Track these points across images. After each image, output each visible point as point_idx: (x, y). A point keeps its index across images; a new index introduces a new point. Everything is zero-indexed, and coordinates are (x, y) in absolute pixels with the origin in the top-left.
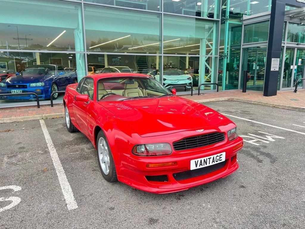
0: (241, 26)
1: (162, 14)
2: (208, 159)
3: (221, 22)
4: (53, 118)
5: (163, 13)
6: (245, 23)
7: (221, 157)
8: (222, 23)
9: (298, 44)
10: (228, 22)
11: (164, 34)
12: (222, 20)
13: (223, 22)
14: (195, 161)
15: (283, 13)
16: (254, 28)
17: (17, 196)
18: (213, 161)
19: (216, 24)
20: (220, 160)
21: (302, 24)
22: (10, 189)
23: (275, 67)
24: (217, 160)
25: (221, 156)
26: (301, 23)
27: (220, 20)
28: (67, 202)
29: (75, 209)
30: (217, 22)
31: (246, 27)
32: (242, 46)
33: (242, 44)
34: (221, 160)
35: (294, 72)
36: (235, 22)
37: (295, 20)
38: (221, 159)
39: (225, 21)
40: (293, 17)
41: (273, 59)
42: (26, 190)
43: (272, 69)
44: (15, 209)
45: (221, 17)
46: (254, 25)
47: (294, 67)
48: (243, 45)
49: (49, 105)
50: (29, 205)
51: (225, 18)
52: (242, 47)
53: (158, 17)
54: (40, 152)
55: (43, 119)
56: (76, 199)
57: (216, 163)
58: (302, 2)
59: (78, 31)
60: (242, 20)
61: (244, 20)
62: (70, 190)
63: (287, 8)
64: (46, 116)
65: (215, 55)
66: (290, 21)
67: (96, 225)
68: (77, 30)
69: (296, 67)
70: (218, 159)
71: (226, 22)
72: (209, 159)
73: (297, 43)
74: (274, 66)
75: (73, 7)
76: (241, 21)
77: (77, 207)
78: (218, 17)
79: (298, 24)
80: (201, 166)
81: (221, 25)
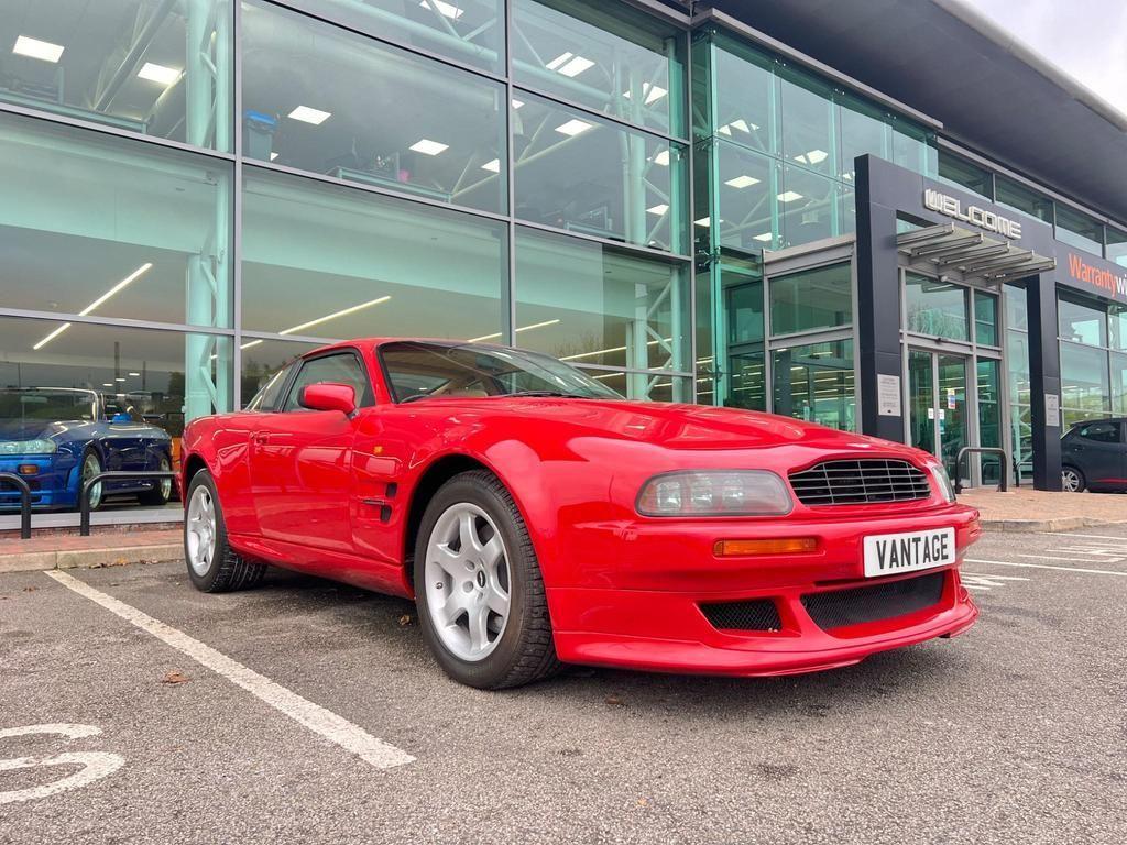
0: (759, 282)
1: (509, 223)
2: (913, 540)
3: (696, 267)
4: (103, 565)
5: (513, 220)
6: (771, 271)
7: (945, 546)
8: (699, 270)
9: (938, 341)
10: (720, 268)
11: (519, 296)
12: (699, 260)
13: (703, 268)
14: (878, 543)
15: (893, 242)
16: (796, 293)
17: (92, 749)
18: (927, 555)
19: (680, 273)
20: (943, 557)
21: (944, 279)
22: (47, 735)
23: (889, 404)
24: (936, 555)
25: (944, 541)
26: (940, 277)
27: (692, 259)
28: (354, 750)
29: (408, 766)
30: (680, 265)
31: (776, 284)
32: (767, 343)
33: (768, 337)
34: (947, 557)
35: (939, 431)
36: (739, 268)
37: (921, 267)
38: (944, 552)
39: (708, 265)
40: (915, 258)
41: (880, 377)
42: (127, 733)
43: (882, 411)
44: (113, 783)
45: (696, 252)
47: (936, 414)
48: (770, 341)
49: (69, 529)
50: (176, 770)
51: (708, 252)
52: (768, 347)
53: (495, 234)
54: (112, 639)
55: (56, 568)
56: (386, 739)
57: (933, 564)
58: (939, 212)
59: (203, 263)
60: (760, 262)
61: (767, 264)
62: (339, 720)
63: (903, 227)
64: (73, 558)
65: (683, 370)
66: (910, 269)
67: (547, 798)
68: (201, 260)
69: (942, 414)
70: (938, 551)
71: (712, 267)
72: (917, 540)
73: (936, 338)
74: (887, 400)
75: (201, 176)
76: (756, 268)
77: (411, 758)
78: (685, 249)
79: (932, 280)
80: (894, 564)
81: (696, 273)
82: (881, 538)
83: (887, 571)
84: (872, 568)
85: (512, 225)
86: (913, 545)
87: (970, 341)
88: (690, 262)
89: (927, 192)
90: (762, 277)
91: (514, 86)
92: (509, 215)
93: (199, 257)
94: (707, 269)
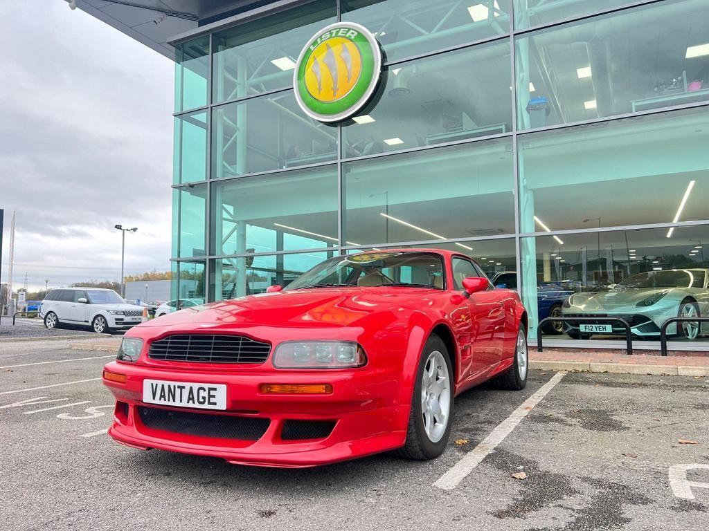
2: (179, 387)
7: (214, 396)
14: (152, 384)
18: (191, 399)
20: (210, 403)
24: (201, 400)
25: (212, 393)
34: (215, 404)
38: (212, 400)
57: (197, 405)
70: (204, 398)
72: (182, 388)
80: (163, 399)
82: (155, 382)
83: (157, 401)
84: (147, 398)
86: (178, 391)
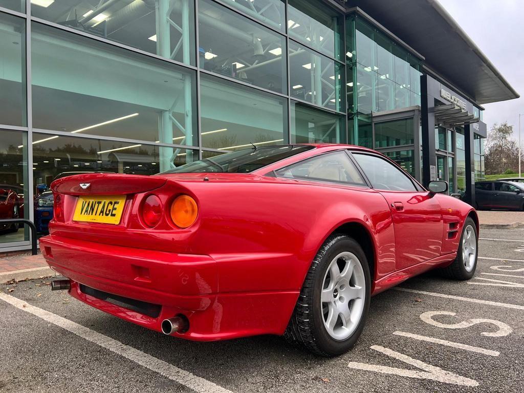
0: (370, 124)
1: (288, 99)
3: (348, 117)
5: (290, 97)
6: (375, 120)
8: (349, 119)
9: (438, 150)
12: (350, 115)
13: (351, 117)
19: (340, 120)
21: (441, 125)
27: (346, 114)
30: (340, 116)
31: (376, 125)
36: (363, 118)
41: (431, 167)
45: (348, 111)
46: (381, 125)
53: (281, 103)
58: (445, 98)
59: (170, 115)
60: (371, 116)
61: (374, 117)
71: (354, 118)
74: (433, 176)
76: (368, 118)
78: (343, 110)
81: (348, 120)
85: (290, 100)
87: (446, 150)
88: (346, 115)
89: (442, 90)
90: (372, 122)
91: (289, 38)
92: (288, 95)
93: (168, 112)
94: (352, 119)
